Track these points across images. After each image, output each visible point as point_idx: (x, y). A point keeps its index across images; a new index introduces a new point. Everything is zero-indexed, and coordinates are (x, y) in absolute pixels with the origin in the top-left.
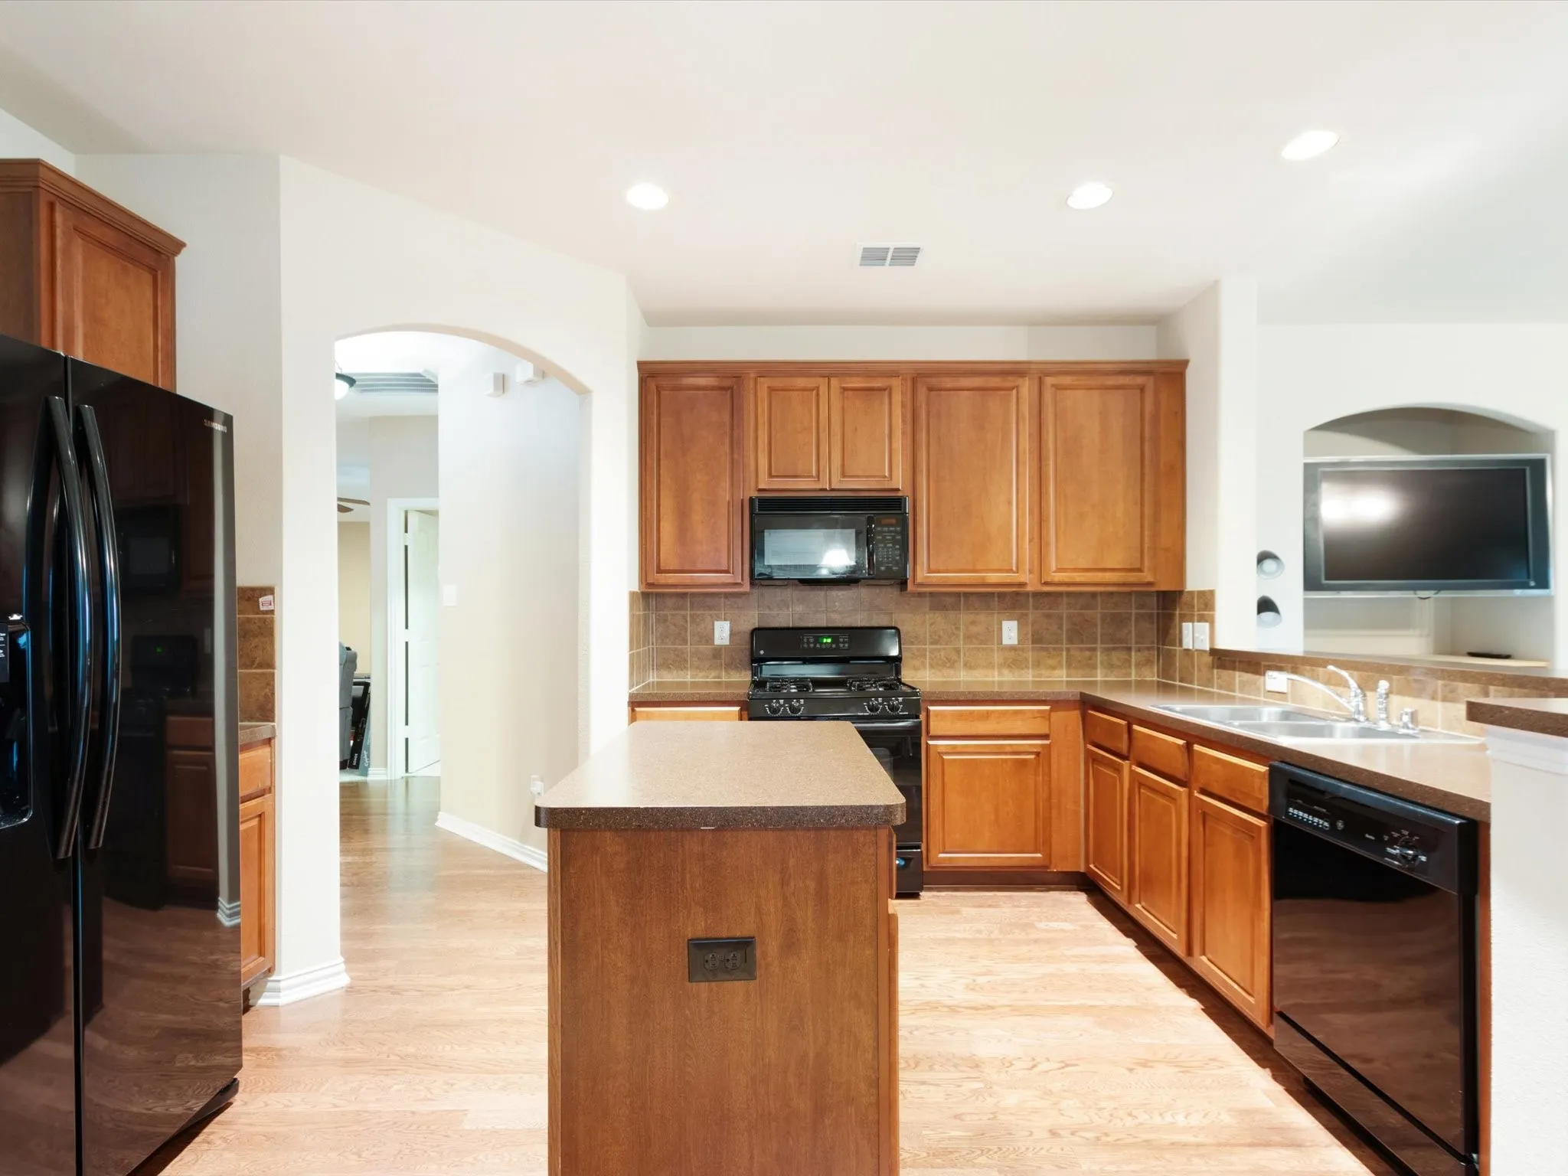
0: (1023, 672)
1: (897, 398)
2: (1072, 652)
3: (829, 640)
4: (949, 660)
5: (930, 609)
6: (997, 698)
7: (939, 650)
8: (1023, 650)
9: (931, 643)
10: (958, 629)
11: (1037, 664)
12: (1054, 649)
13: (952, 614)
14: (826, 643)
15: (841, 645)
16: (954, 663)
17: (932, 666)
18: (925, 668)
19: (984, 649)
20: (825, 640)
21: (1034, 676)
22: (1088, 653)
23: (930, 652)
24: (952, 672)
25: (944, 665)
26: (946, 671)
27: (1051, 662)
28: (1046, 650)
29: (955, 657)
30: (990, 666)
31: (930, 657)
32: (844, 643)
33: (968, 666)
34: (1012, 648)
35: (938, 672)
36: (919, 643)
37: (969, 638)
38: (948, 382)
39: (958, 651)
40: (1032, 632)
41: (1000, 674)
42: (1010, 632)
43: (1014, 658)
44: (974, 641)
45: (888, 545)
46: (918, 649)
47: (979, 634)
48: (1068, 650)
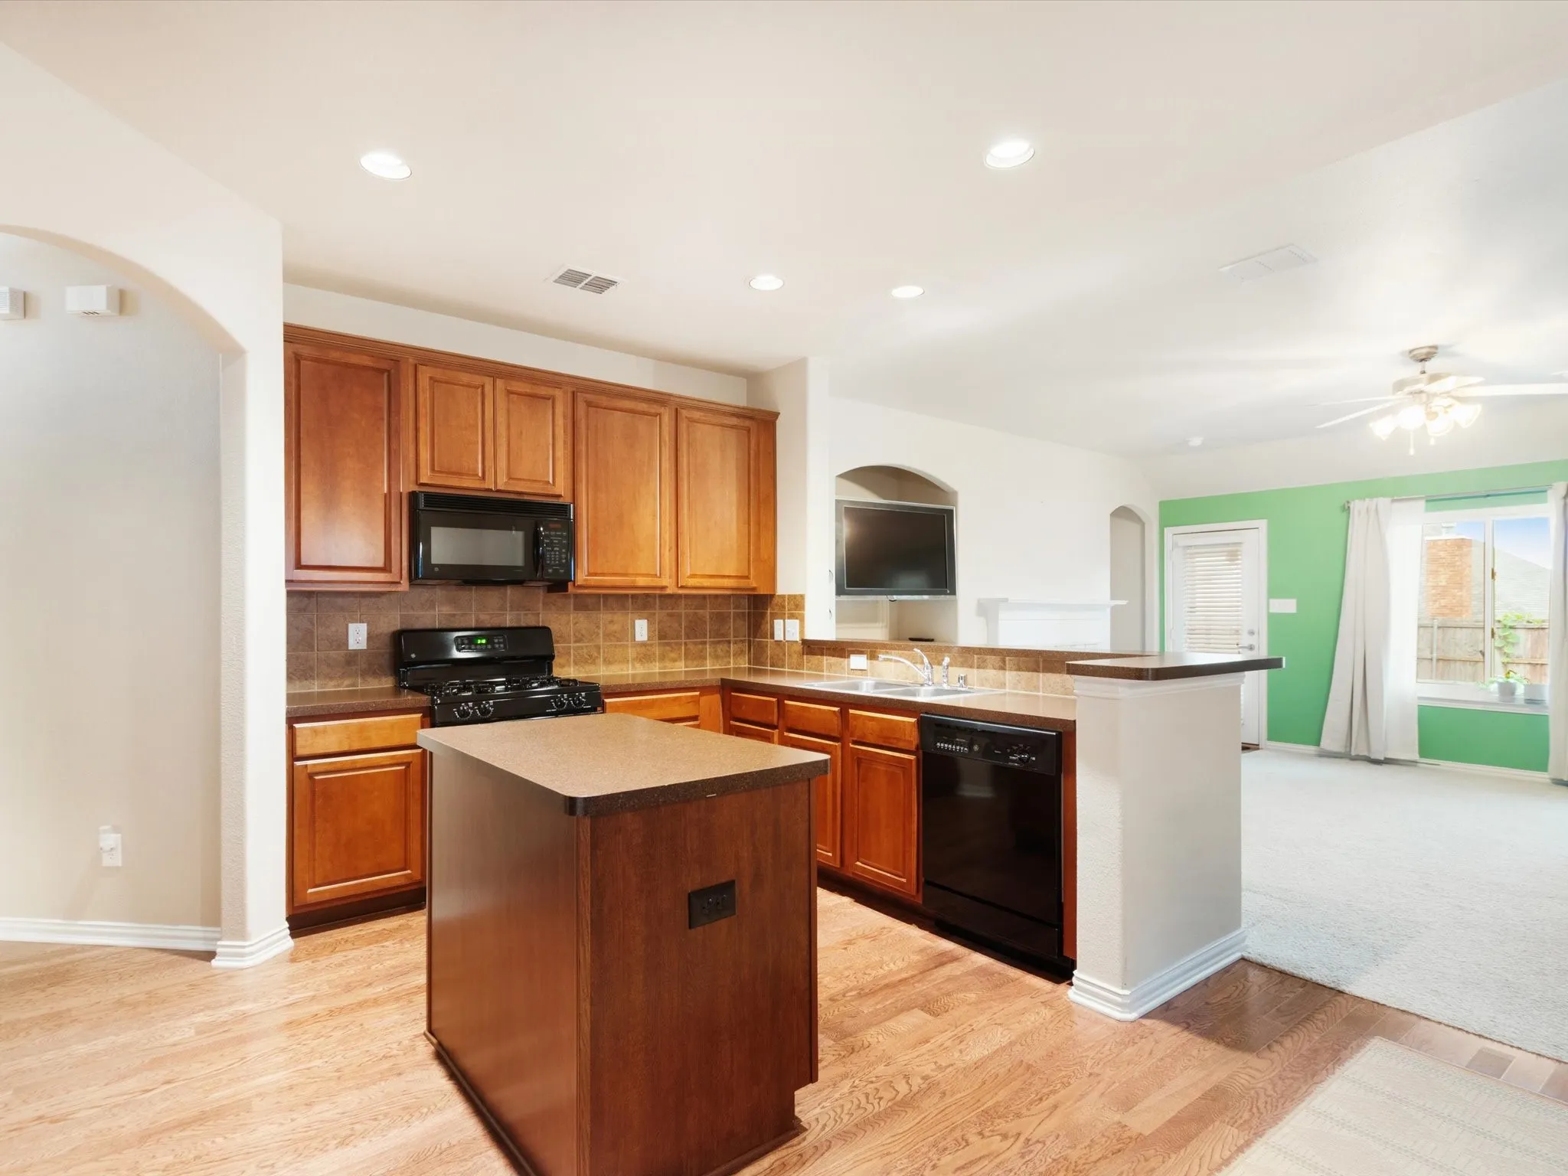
0: (651, 665)
1: (560, 409)
2: (689, 646)
3: (484, 641)
4: (590, 656)
5: (575, 609)
6: (660, 688)
7: (582, 648)
8: (651, 645)
9: (575, 642)
10: (598, 627)
11: (663, 658)
12: (676, 644)
13: (594, 614)
14: (481, 644)
15: (497, 646)
16: (594, 660)
17: (576, 663)
18: (569, 666)
19: (621, 646)
20: (479, 642)
21: (660, 668)
22: (701, 646)
23: (574, 650)
24: (592, 668)
25: (586, 662)
26: (588, 668)
27: (673, 655)
28: (668, 644)
29: (596, 654)
30: (625, 661)
31: (574, 654)
32: (499, 643)
33: (608, 662)
34: (643, 644)
35: (581, 669)
36: (564, 642)
37: (608, 636)
38: (604, 401)
39: (598, 647)
40: (659, 629)
41: (634, 667)
42: (642, 629)
43: (645, 654)
44: (612, 638)
45: (555, 549)
46: (563, 648)
47: (615, 632)
48: (686, 644)
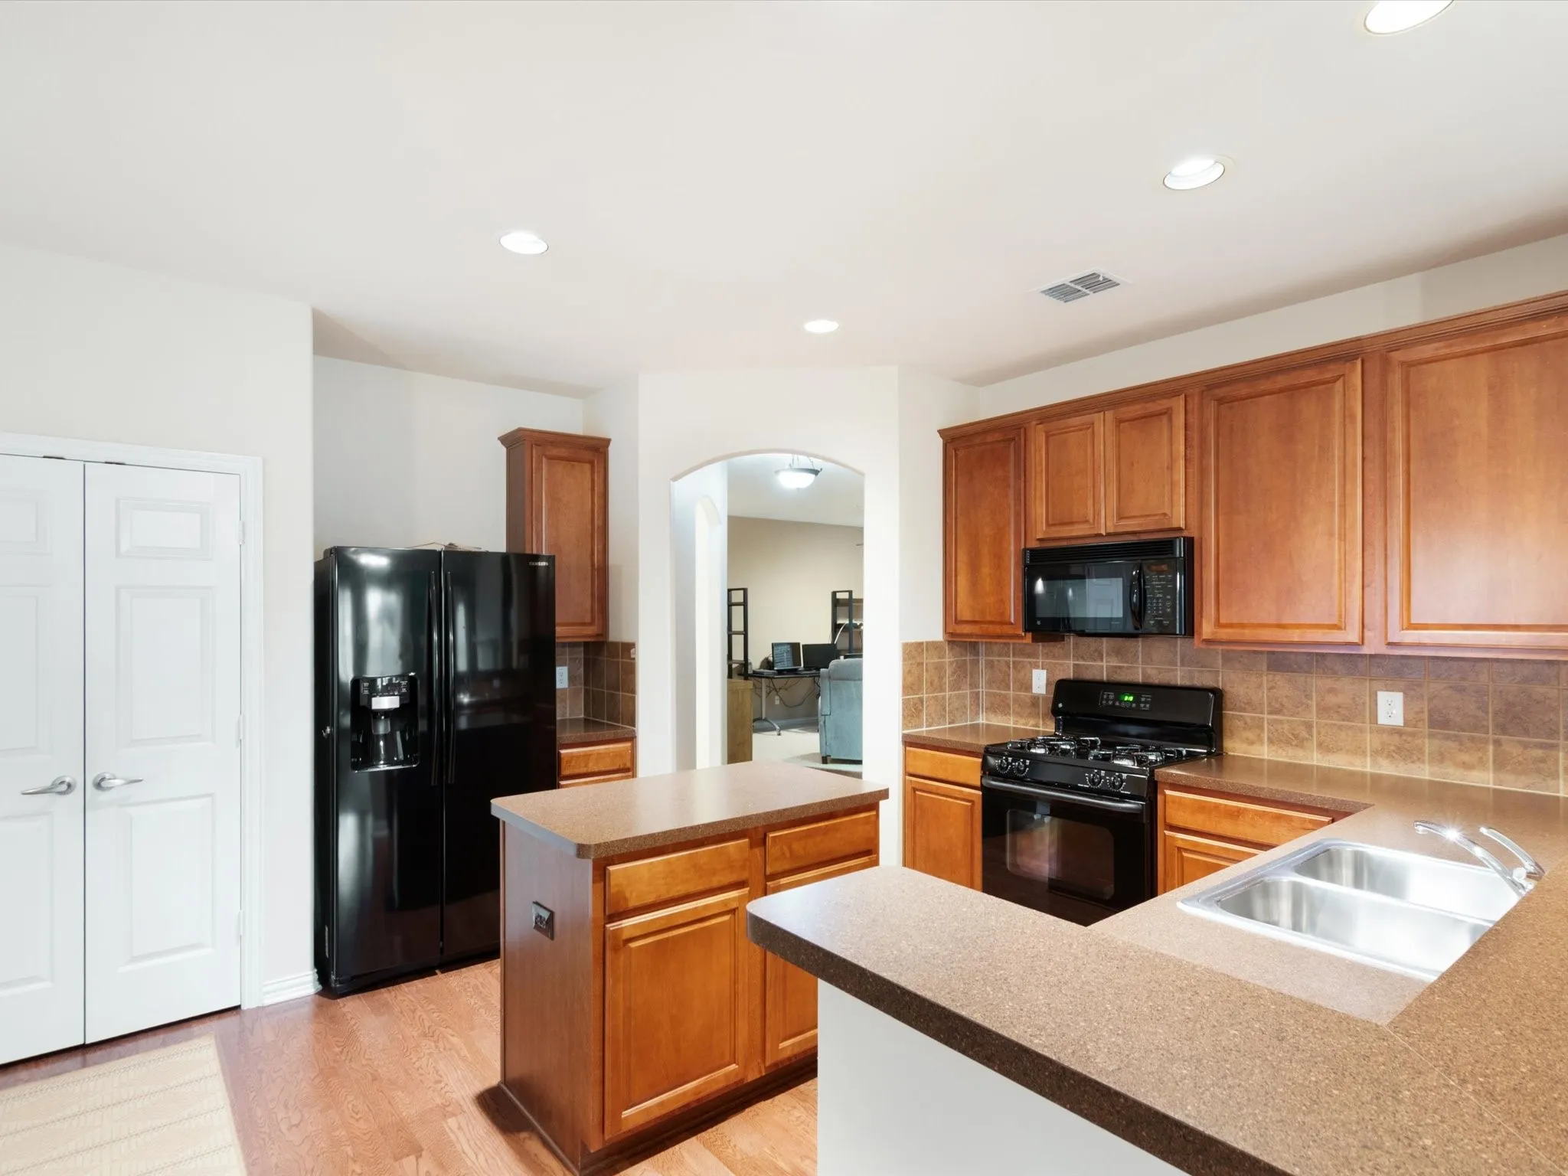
0: (1414, 766)
1: (1179, 420)
2: (1506, 747)
3: (1131, 698)
4: (1296, 737)
5: (1268, 669)
7: (1281, 722)
8: (1413, 735)
9: (1270, 713)
10: (1308, 697)
11: (1440, 758)
12: (1472, 739)
13: (1301, 678)
14: (1128, 701)
15: (1142, 705)
16: (1302, 741)
17: (1271, 741)
18: (1262, 744)
19: (1351, 728)
20: (1126, 698)
21: (1431, 774)
22: (1539, 753)
23: (1268, 723)
24: (1300, 753)
25: (1288, 742)
26: (1291, 751)
27: (1465, 757)
28: (1456, 738)
29: (1304, 734)
30: (1358, 751)
31: (1269, 729)
32: (1145, 702)
33: (1324, 748)
34: (1394, 731)
35: (1280, 751)
36: (1254, 710)
37: (1323, 710)
38: (1243, 390)
39: (1309, 726)
40: (1429, 711)
41: (1374, 763)
42: (1391, 707)
43: (1399, 744)
44: (1335, 716)
45: (1158, 595)
46: (1253, 719)
47: (1339, 707)
48: (1497, 743)
